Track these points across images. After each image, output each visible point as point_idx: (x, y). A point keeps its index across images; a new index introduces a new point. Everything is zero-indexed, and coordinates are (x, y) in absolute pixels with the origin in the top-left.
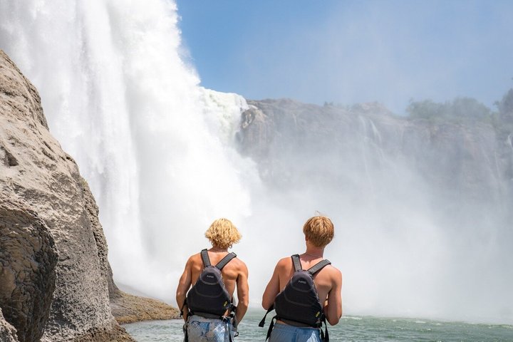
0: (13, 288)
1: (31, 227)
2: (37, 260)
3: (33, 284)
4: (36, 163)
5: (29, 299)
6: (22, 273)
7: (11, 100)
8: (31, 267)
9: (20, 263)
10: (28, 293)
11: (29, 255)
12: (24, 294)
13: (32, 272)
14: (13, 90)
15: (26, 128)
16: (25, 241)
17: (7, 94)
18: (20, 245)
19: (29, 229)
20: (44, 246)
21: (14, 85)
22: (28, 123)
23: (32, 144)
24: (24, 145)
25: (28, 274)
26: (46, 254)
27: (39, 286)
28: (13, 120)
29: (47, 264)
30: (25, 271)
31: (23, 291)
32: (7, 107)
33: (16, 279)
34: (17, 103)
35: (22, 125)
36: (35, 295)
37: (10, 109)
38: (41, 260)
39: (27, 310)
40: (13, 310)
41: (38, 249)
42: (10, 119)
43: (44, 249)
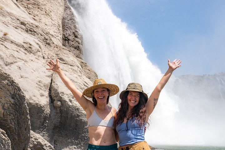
0: (3, 112)
1: (7, 81)
2: (13, 98)
3: (14, 111)
4: (81, 88)
5: (13, 118)
6: (6, 104)
7: (72, 67)
8: (10, 101)
9: (4, 99)
10: (12, 115)
11: (8, 95)
12: (10, 115)
13: (11, 104)
14: (73, 64)
15: (77, 77)
16: (4, 88)
17: (71, 66)
18: (2, 90)
19: (5, 82)
20: (16, 91)
21: (73, 63)
22: (78, 75)
23: (79, 82)
24: (76, 82)
25: (9, 105)
26: (17, 95)
27: (17, 112)
28: (72, 74)
29: (19, 101)
30: (7, 103)
31: (9, 113)
32: (70, 70)
33: (3, 107)
34: (74, 69)
35: (76, 75)
36: (16, 116)
37: (71, 70)
38: (15, 98)
39: (13, 123)
40: (7, 124)
41: (12, 93)
42: (71, 73)
43: (16, 92)
